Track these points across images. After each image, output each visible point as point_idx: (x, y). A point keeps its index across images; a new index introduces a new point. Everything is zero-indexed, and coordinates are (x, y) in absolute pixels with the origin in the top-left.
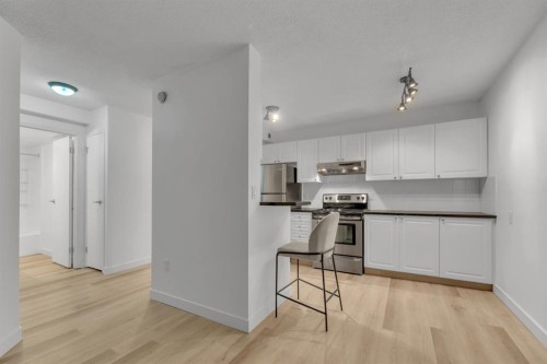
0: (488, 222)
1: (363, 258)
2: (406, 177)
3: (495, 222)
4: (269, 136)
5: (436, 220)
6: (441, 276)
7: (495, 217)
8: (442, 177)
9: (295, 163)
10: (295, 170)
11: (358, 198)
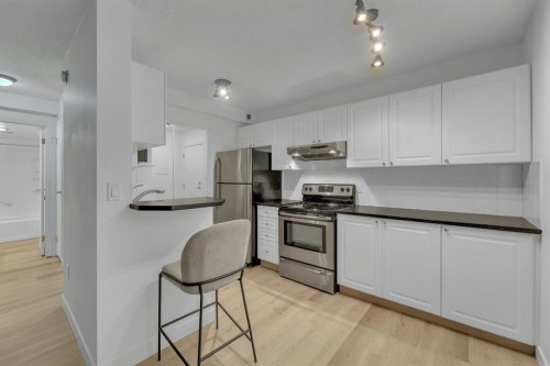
0: (525, 240)
1: (335, 271)
2: (398, 162)
3: (540, 241)
4: (249, 117)
5: (436, 229)
6: (444, 316)
7: (539, 232)
8: (452, 162)
9: (270, 147)
10: (270, 154)
11: (342, 190)
